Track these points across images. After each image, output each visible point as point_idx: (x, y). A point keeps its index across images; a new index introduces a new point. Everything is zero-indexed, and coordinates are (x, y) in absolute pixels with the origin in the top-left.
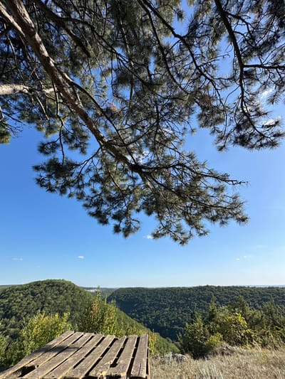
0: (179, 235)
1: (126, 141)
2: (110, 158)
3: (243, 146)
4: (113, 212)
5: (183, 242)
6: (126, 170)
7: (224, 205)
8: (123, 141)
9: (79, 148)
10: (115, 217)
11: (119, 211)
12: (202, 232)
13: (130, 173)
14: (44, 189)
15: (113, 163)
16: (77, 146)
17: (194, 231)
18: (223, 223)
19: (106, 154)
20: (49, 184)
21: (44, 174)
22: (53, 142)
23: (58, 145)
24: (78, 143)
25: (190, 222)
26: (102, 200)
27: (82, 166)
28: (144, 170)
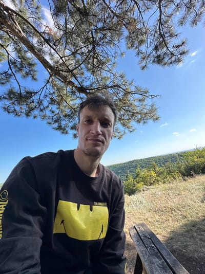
0: (117, 134)
1: (71, 68)
2: (59, 83)
3: (159, 63)
4: (71, 125)
5: (119, 138)
6: (74, 92)
7: (145, 111)
8: (67, 67)
9: (30, 76)
10: (72, 128)
11: (74, 124)
12: (131, 130)
13: (77, 94)
14: (12, 115)
15: (63, 87)
16: (27, 74)
17: (127, 131)
18: (145, 122)
19: (56, 79)
20: (15, 110)
21: (8, 103)
22: (5, 73)
23: (11, 75)
24: (28, 71)
25: (124, 125)
26: (60, 117)
27: (40, 93)
28: (88, 91)
